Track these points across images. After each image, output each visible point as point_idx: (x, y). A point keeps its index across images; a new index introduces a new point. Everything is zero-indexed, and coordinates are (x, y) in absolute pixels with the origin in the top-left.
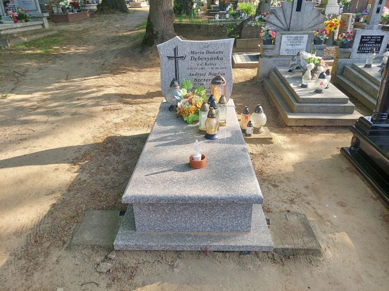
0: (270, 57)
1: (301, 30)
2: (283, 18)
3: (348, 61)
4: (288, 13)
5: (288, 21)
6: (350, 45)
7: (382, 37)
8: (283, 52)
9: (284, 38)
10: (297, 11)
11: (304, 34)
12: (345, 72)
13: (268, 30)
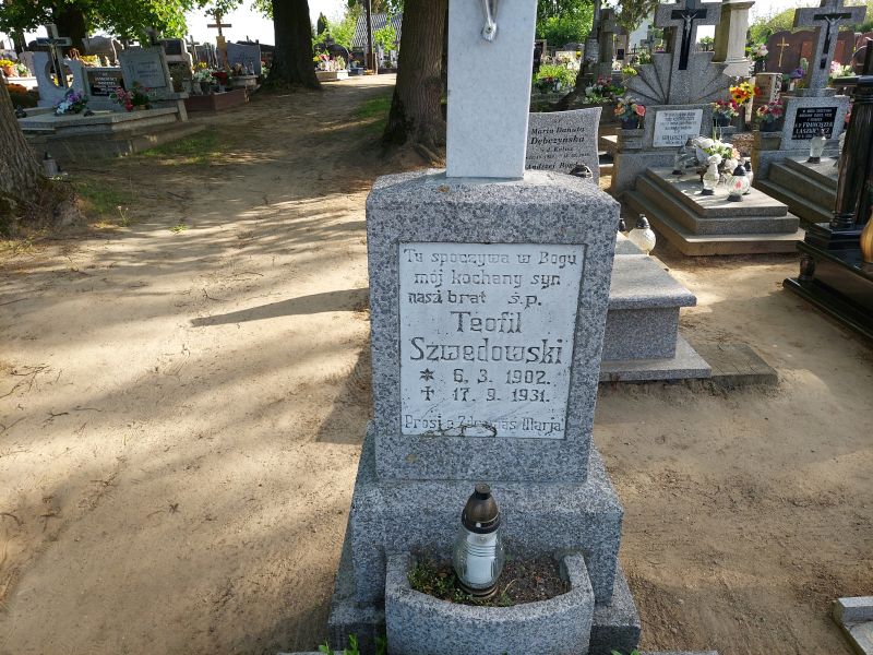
0: (636, 151)
1: (689, 102)
2: (655, 82)
3: (778, 155)
4: (665, 72)
5: (665, 88)
6: (778, 125)
7: (834, 110)
8: (659, 142)
9: (660, 117)
10: (680, 69)
11: (696, 108)
12: (772, 172)
13: (631, 104)
